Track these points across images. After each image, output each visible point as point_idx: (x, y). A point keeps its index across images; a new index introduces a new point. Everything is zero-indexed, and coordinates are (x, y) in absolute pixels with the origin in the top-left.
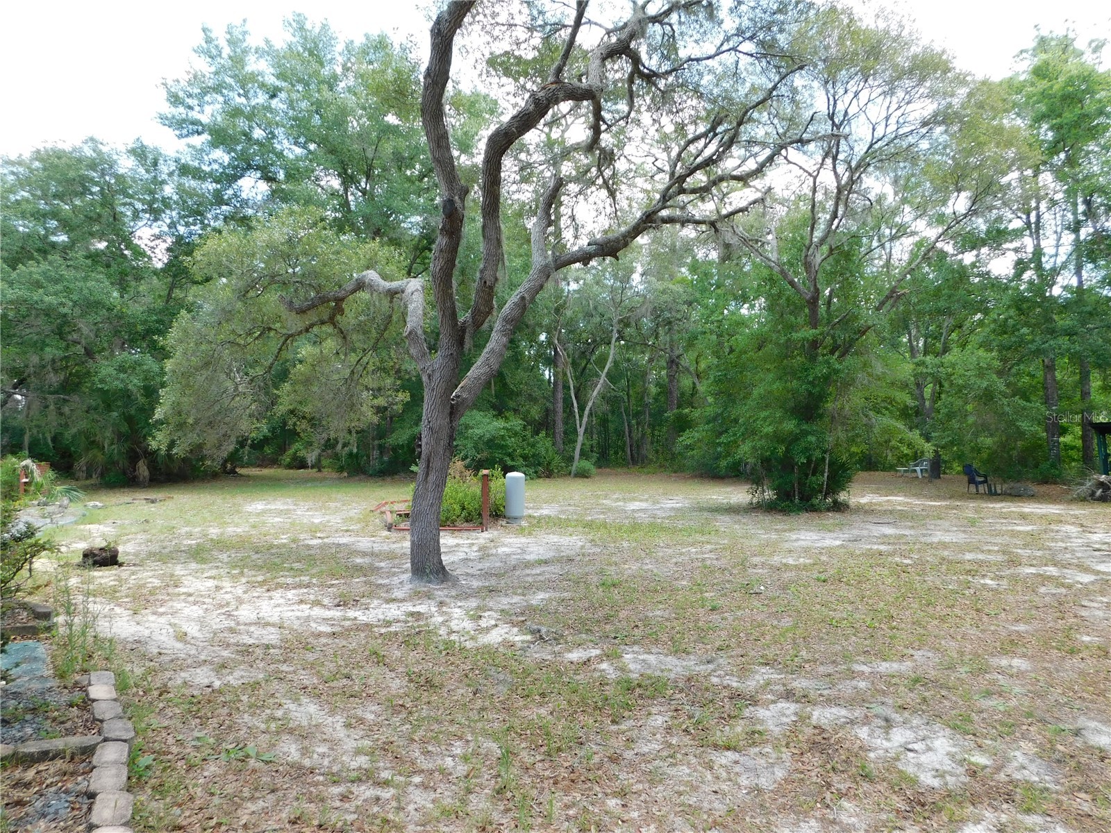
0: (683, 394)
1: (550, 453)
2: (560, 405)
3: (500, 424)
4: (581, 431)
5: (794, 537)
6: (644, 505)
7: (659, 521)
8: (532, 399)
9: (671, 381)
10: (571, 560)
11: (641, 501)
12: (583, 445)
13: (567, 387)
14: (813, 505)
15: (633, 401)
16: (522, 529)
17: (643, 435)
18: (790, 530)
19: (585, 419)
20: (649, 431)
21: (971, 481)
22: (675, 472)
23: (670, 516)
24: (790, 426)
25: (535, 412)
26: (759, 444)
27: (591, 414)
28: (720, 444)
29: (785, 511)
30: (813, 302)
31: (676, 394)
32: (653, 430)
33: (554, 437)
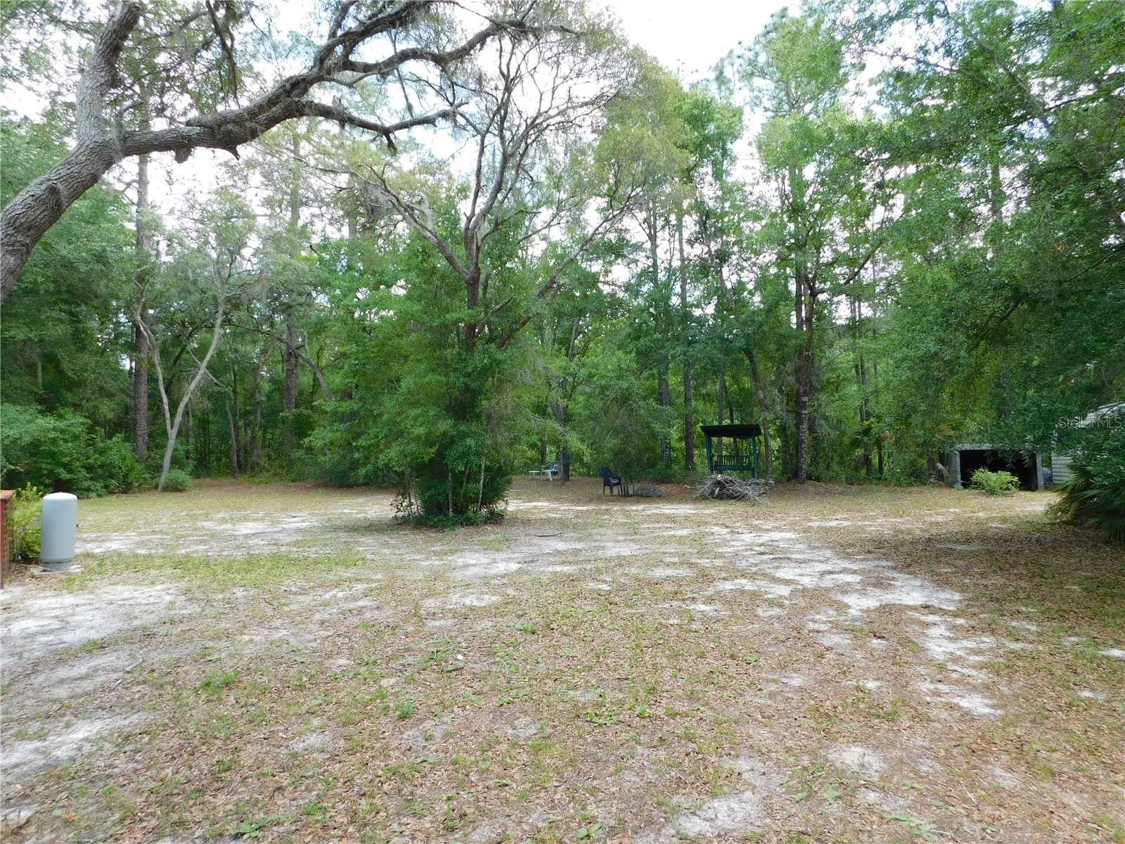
0: (301, 392)
1: (128, 462)
2: (143, 401)
3: (48, 422)
4: (172, 433)
5: (460, 561)
6: (259, 527)
7: (283, 549)
8: (104, 393)
9: (288, 376)
10: (148, 635)
11: (255, 520)
12: (175, 450)
13: (152, 380)
14: (468, 519)
15: (240, 399)
16: (70, 580)
17: (254, 439)
18: (452, 552)
19: (178, 418)
20: (260, 433)
21: (607, 483)
22: (293, 481)
23: (298, 541)
24: (445, 425)
25: (107, 410)
26: (408, 449)
27: (186, 413)
28: (357, 449)
29: (438, 527)
30: (473, 283)
31: (295, 392)
32: (265, 432)
33: (135, 441)
